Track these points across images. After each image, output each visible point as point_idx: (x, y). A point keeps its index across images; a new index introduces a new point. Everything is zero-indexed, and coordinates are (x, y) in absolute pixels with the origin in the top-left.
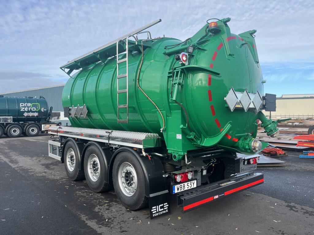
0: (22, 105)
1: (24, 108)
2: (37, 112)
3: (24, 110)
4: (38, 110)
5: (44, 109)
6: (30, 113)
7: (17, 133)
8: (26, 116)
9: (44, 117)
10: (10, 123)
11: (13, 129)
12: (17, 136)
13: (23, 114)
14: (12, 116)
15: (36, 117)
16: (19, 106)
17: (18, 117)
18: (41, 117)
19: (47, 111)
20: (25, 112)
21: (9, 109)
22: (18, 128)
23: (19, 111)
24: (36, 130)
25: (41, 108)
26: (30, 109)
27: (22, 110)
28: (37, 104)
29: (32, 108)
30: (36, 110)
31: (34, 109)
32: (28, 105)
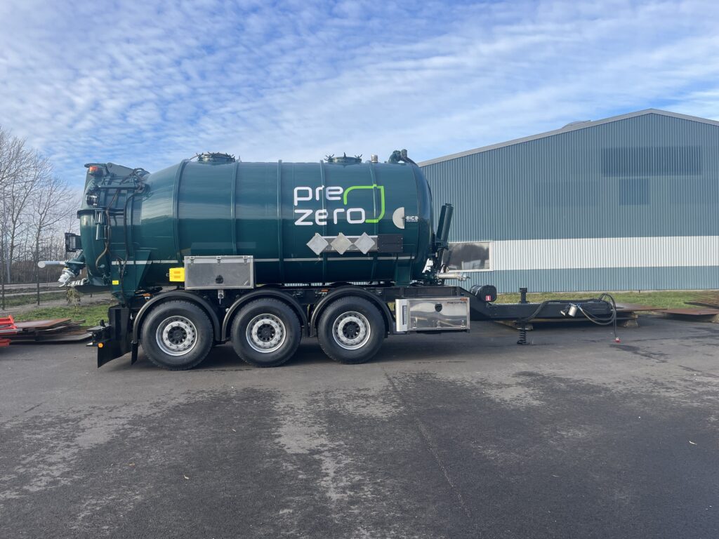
0: (301, 194)
1: (308, 212)
2: (370, 233)
3: (311, 223)
4: (375, 221)
5: (406, 215)
6: (341, 234)
7: (277, 342)
8: (321, 254)
9: (408, 258)
10: (242, 290)
11: (259, 323)
12: (277, 355)
13: (308, 244)
14: (252, 256)
15: (369, 258)
16: (287, 200)
17: (285, 260)
18: (391, 256)
19: (423, 225)
20: (317, 234)
21: (240, 217)
22: (283, 315)
23: (286, 225)
24: (366, 326)
25: (391, 209)
26: (338, 213)
27: (303, 221)
28: (372, 187)
29: (346, 208)
30: (366, 218)
31: (356, 216)
32: (328, 193)
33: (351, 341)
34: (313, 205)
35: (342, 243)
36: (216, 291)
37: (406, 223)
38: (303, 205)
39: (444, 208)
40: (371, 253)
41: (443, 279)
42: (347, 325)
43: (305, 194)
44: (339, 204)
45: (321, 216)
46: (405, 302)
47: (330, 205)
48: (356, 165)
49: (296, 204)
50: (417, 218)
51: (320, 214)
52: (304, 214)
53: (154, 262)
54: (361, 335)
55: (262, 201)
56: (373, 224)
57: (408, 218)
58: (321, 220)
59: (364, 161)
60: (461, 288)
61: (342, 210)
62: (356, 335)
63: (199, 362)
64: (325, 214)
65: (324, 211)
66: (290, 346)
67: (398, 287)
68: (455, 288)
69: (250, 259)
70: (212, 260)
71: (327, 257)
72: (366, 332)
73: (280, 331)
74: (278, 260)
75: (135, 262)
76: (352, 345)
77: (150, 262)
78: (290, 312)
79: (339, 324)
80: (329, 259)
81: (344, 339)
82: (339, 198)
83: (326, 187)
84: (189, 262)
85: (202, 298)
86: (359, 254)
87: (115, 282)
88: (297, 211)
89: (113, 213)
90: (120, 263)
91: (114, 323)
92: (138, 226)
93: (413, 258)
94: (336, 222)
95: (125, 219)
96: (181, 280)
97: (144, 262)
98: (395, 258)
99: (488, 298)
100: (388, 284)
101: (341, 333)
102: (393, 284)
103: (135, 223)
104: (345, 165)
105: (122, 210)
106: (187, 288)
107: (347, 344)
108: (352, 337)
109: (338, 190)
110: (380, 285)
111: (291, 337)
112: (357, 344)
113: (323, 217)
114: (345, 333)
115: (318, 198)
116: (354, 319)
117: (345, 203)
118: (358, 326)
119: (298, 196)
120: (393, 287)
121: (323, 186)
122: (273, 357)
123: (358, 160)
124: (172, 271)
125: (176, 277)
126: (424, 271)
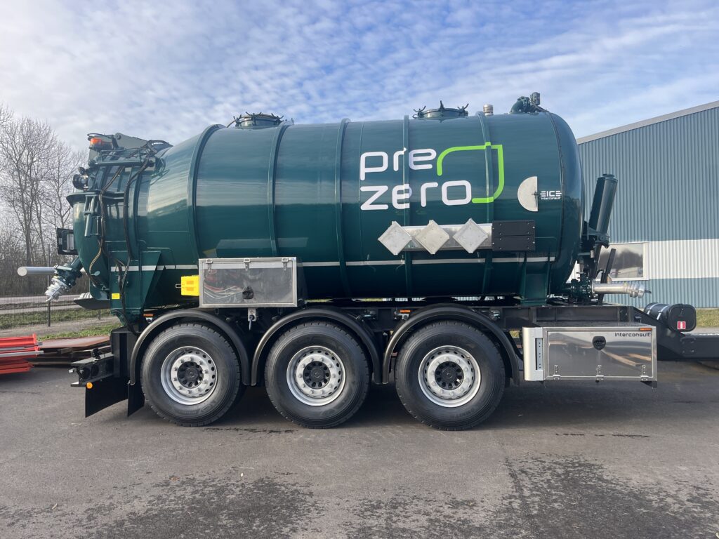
0: (372, 162)
1: (382, 189)
2: (480, 220)
3: (385, 207)
4: (489, 200)
5: (540, 189)
6: (432, 222)
7: (332, 390)
8: (402, 253)
9: (544, 259)
10: (280, 308)
11: (306, 360)
12: (331, 411)
13: (380, 239)
14: (295, 258)
15: (479, 261)
16: (347, 173)
17: (350, 264)
18: (514, 256)
19: (568, 207)
20: (395, 223)
21: (280, 201)
22: (340, 348)
23: (349, 212)
24: (473, 370)
25: (514, 181)
26: (428, 190)
27: (373, 204)
28: (484, 147)
29: (441, 180)
30: (474, 196)
31: (457, 193)
32: (412, 159)
33: (448, 393)
34: (390, 178)
35: (433, 237)
36: (244, 311)
37: (540, 203)
38: (373, 179)
39: (601, 182)
40: (480, 252)
41: (601, 295)
42: (441, 367)
43: (377, 162)
44: (430, 175)
45: (400, 196)
46: (538, 332)
47: (415, 178)
48: (460, 119)
49: (363, 177)
50: (559, 193)
51: (400, 192)
52: (374, 192)
53: (168, 267)
54: (465, 385)
55: (311, 175)
56: (485, 205)
57: (543, 194)
58: (400, 202)
59: (472, 113)
60: (635, 309)
61: (435, 185)
62: (456, 384)
63: (220, 415)
64: (407, 191)
65: (406, 186)
66: (352, 397)
67: (526, 305)
68: (624, 309)
69: (292, 263)
70: (237, 264)
71: (412, 259)
72: (473, 378)
73: (337, 373)
74: (337, 264)
75: (140, 268)
76: (450, 399)
77: (161, 268)
78: (351, 344)
79: (428, 364)
80: (415, 262)
81: (437, 389)
82: (430, 166)
83: (409, 150)
84: (206, 267)
85: (224, 321)
86: (462, 253)
87: (116, 296)
88: (364, 189)
89: (109, 199)
90: (120, 269)
91: (118, 352)
92: (145, 218)
93: (552, 259)
94: (424, 204)
95: (126, 208)
96: (195, 293)
97: (153, 268)
98: (522, 260)
99: (681, 325)
100: (509, 301)
101: (431, 379)
102: (518, 302)
103: (140, 213)
104: (441, 120)
105: (122, 195)
106: (203, 305)
107: (441, 398)
108: (450, 388)
109: (429, 154)
110: (495, 303)
111: (353, 383)
112: (459, 397)
113: (405, 196)
114: (438, 380)
115: (396, 168)
116: (454, 358)
117: (440, 172)
118: (460, 370)
119: (367, 166)
120: (517, 306)
121: (405, 149)
122: (326, 413)
123: (462, 112)
124: (184, 279)
125: (189, 289)
126: (569, 281)
